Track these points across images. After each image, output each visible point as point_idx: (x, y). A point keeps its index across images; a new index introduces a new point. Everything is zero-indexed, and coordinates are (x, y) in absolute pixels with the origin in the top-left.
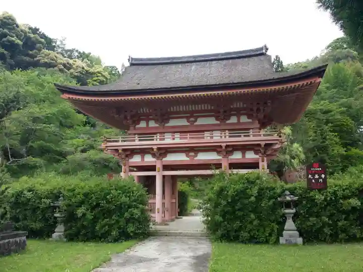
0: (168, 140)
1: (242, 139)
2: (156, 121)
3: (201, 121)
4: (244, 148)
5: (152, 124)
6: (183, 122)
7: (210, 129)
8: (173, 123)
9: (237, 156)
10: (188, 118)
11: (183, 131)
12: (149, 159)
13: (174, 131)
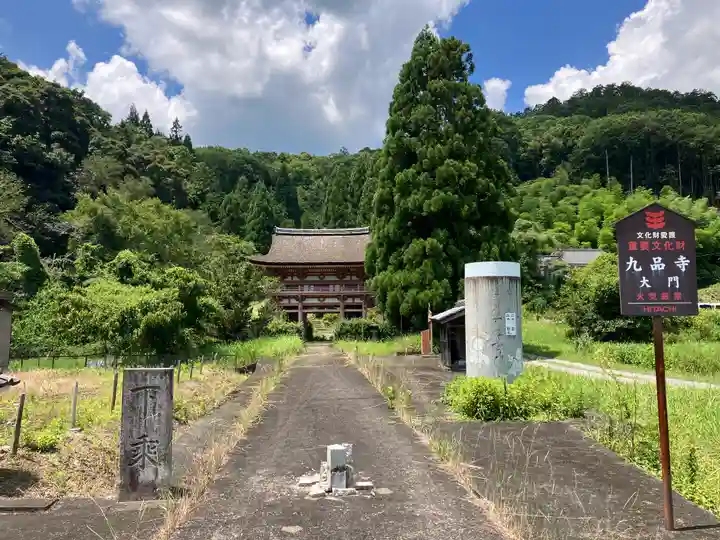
0: (307, 290)
1: (352, 292)
2: (298, 277)
3: (328, 278)
4: (353, 297)
5: (295, 279)
6: (316, 278)
7: (334, 283)
8: (309, 278)
9: (350, 301)
10: (319, 276)
11: (316, 284)
12: (294, 302)
13: (310, 284)
